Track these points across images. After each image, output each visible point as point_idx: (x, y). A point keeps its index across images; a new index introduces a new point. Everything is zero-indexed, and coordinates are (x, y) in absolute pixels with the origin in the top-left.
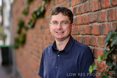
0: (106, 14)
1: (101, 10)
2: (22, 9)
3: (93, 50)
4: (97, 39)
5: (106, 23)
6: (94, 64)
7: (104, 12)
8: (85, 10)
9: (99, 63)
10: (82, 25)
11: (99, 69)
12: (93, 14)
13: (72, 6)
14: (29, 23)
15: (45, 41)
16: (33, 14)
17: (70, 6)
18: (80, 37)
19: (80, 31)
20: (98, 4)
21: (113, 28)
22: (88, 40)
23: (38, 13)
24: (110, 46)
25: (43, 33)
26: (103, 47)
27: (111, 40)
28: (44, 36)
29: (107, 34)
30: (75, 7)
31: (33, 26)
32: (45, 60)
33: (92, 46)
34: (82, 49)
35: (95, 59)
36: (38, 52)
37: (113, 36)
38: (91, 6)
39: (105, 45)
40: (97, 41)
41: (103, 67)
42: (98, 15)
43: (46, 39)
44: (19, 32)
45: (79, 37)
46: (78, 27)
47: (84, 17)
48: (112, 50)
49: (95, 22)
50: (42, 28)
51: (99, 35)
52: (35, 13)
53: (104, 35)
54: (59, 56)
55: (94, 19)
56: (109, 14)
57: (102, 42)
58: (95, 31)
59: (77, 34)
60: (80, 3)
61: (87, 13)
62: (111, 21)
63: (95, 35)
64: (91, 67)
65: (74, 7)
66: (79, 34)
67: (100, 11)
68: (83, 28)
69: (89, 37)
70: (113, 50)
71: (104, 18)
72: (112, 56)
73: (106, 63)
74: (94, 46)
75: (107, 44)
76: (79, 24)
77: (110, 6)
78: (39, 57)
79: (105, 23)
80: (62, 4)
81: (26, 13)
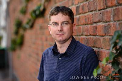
0: (112, 14)
1: (106, 8)
2: (20, 7)
3: (98, 53)
4: (102, 40)
5: (112, 22)
6: (99, 67)
7: (110, 11)
8: (89, 9)
9: (104, 66)
10: (86, 25)
11: (104, 72)
12: (98, 13)
13: (74, 4)
14: (28, 23)
15: (45, 43)
16: (32, 13)
17: (73, 4)
18: (84, 38)
19: (83, 31)
20: (104, 2)
21: (119, 29)
22: (92, 41)
23: (37, 12)
24: (116, 48)
25: (43, 34)
26: (108, 48)
27: (117, 41)
28: (44, 37)
29: (113, 35)
30: (78, 5)
31: (32, 27)
32: (45, 64)
33: (97, 47)
34: (86, 51)
35: (100, 62)
36: (37, 54)
37: (119, 37)
38: (95, 4)
39: (111, 46)
40: (102, 42)
41: (109, 71)
42: (103, 14)
43: (46, 40)
44: (17, 33)
45: (82, 38)
46: (82, 28)
47: (88, 16)
48: (118, 52)
49: (99, 21)
50: (41, 28)
51: (104, 36)
52: (34, 12)
53: (110, 36)
54: (60, 59)
55: (99, 19)
56: (115, 13)
57: (108, 43)
58: (100, 32)
59: (80, 35)
60: (84, 1)
61: (91, 12)
62: (117, 21)
63: (100, 36)
64: (95, 70)
65: (76, 6)
66: (82, 35)
67: (105, 10)
68: (87, 28)
69: (93, 38)
70: (120, 52)
71: (110, 17)
72: (118, 59)
73: (112, 66)
74: (99, 48)
75: (113, 45)
76: (82, 24)
77: (117, 5)
78: (38, 60)
79: (110, 23)
80: (63, 2)
81: (24, 12)
